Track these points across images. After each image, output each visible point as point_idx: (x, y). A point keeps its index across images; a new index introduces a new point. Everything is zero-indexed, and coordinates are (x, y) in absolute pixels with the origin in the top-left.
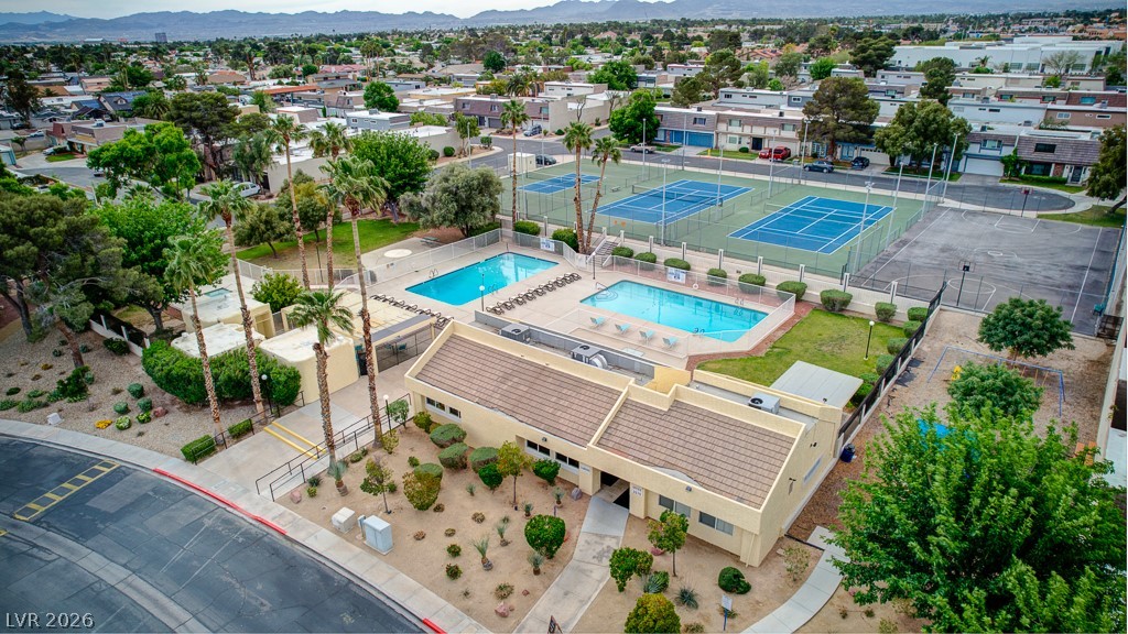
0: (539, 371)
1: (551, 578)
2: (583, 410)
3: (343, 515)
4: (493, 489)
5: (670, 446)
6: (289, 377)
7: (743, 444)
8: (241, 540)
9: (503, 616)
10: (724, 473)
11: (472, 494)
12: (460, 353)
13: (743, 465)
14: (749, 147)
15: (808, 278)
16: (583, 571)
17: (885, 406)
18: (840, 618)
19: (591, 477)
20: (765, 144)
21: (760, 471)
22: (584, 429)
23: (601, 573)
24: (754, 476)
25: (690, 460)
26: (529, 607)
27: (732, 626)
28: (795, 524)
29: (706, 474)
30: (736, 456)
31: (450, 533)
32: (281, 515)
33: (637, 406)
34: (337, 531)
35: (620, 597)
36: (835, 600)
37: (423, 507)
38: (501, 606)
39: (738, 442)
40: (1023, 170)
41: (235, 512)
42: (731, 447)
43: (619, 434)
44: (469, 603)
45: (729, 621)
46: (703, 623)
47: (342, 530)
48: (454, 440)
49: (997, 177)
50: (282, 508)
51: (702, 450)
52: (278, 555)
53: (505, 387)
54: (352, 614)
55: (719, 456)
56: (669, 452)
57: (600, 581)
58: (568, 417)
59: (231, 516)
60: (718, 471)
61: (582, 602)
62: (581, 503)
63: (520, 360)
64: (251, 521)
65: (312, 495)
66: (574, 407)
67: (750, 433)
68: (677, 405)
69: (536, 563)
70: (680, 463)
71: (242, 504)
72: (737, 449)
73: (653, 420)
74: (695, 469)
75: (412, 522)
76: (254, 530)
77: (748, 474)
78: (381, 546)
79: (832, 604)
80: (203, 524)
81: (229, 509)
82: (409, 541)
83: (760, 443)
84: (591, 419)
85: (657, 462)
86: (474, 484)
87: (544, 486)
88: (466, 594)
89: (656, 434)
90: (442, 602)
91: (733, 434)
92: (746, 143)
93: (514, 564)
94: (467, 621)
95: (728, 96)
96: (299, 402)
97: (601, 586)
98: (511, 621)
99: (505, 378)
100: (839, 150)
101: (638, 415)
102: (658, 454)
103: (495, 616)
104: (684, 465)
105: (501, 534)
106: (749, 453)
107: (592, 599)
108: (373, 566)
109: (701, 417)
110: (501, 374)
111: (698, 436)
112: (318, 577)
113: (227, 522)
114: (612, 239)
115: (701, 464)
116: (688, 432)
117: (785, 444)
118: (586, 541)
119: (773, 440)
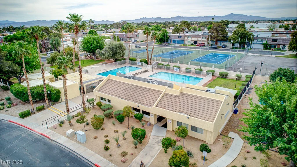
0: (136, 87)
1: (141, 150)
2: (151, 97)
3: (70, 131)
4: (121, 123)
5: (180, 106)
6: (57, 92)
7: (205, 104)
8: (34, 140)
9: (124, 162)
10: (199, 113)
11: (114, 125)
12: (111, 84)
13: (205, 110)
14: (194, 43)
15: (215, 69)
16: (152, 147)
17: (244, 99)
18: (244, 160)
19: (154, 118)
20: (198, 42)
21: (212, 111)
22: (151, 103)
23: (159, 148)
24: (210, 113)
25: (187, 109)
26: (133, 159)
27: (207, 163)
28: (223, 131)
29: (193, 113)
30: (203, 107)
31: (106, 136)
32: (50, 132)
33: (168, 95)
34: (68, 137)
35: (166, 155)
36: (241, 154)
37: (97, 129)
38: (123, 159)
39: (203, 103)
40: (269, 47)
41: (34, 132)
42: (201, 105)
43: (163, 103)
44: (112, 158)
45: (205, 162)
46: (196, 162)
47: (69, 136)
48: (109, 109)
49: (262, 49)
50: (50, 130)
51: (191, 106)
52: (46, 145)
53: (125, 92)
54: (70, 163)
55: (197, 108)
56: (180, 107)
57: (158, 150)
58: (146, 99)
59: (32, 133)
60: (197, 112)
61: (152, 157)
62: (151, 127)
63: (130, 85)
64: (39, 135)
65: (61, 126)
66: (148, 97)
67: (207, 100)
68: (182, 94)
69: (135, 144)
70: (184, 111)
71: (37, 130)
72: (203, 105)
73: (174, 98)
74: (189, 112)
75: (93, 133)
76: (39, 137)
77: (207, 113)
78: (82, 141)
79: (240, 155)
80: (21, 136)
81: (32, 131)
82: (92, 139)
83: (211, 103)
84: (154, 100)
85: (176, 111)
86: (115, 122)
87: (138, 122)
88: (111, 155)
89: (175, 102)
90: (102, 158)
91: (201, 101)
92: (193, 42)
93: (128, 145)
94: (111, 164)
95: (187, 33)
96: (60, 101)
97: (159, 152)
98: (127, 164)
99: (125, 90)
100: (218, 43)
101: (169, 97)
102: (176, 109)
103: (121, 162)
104: (185, 111)
105: (124, 136)
106: (207, 106)
107: (156, 156)
108: (79, 147)
109: (190, 97)
110: (124, 89)
111: (189, 102)
112: (59, 151)
113: (30, 135)
114: (157, 62)
115: (191, 110)
116: (186, 101)
117: (219, 103)
118: (153, 138)
119: (215, 102)
